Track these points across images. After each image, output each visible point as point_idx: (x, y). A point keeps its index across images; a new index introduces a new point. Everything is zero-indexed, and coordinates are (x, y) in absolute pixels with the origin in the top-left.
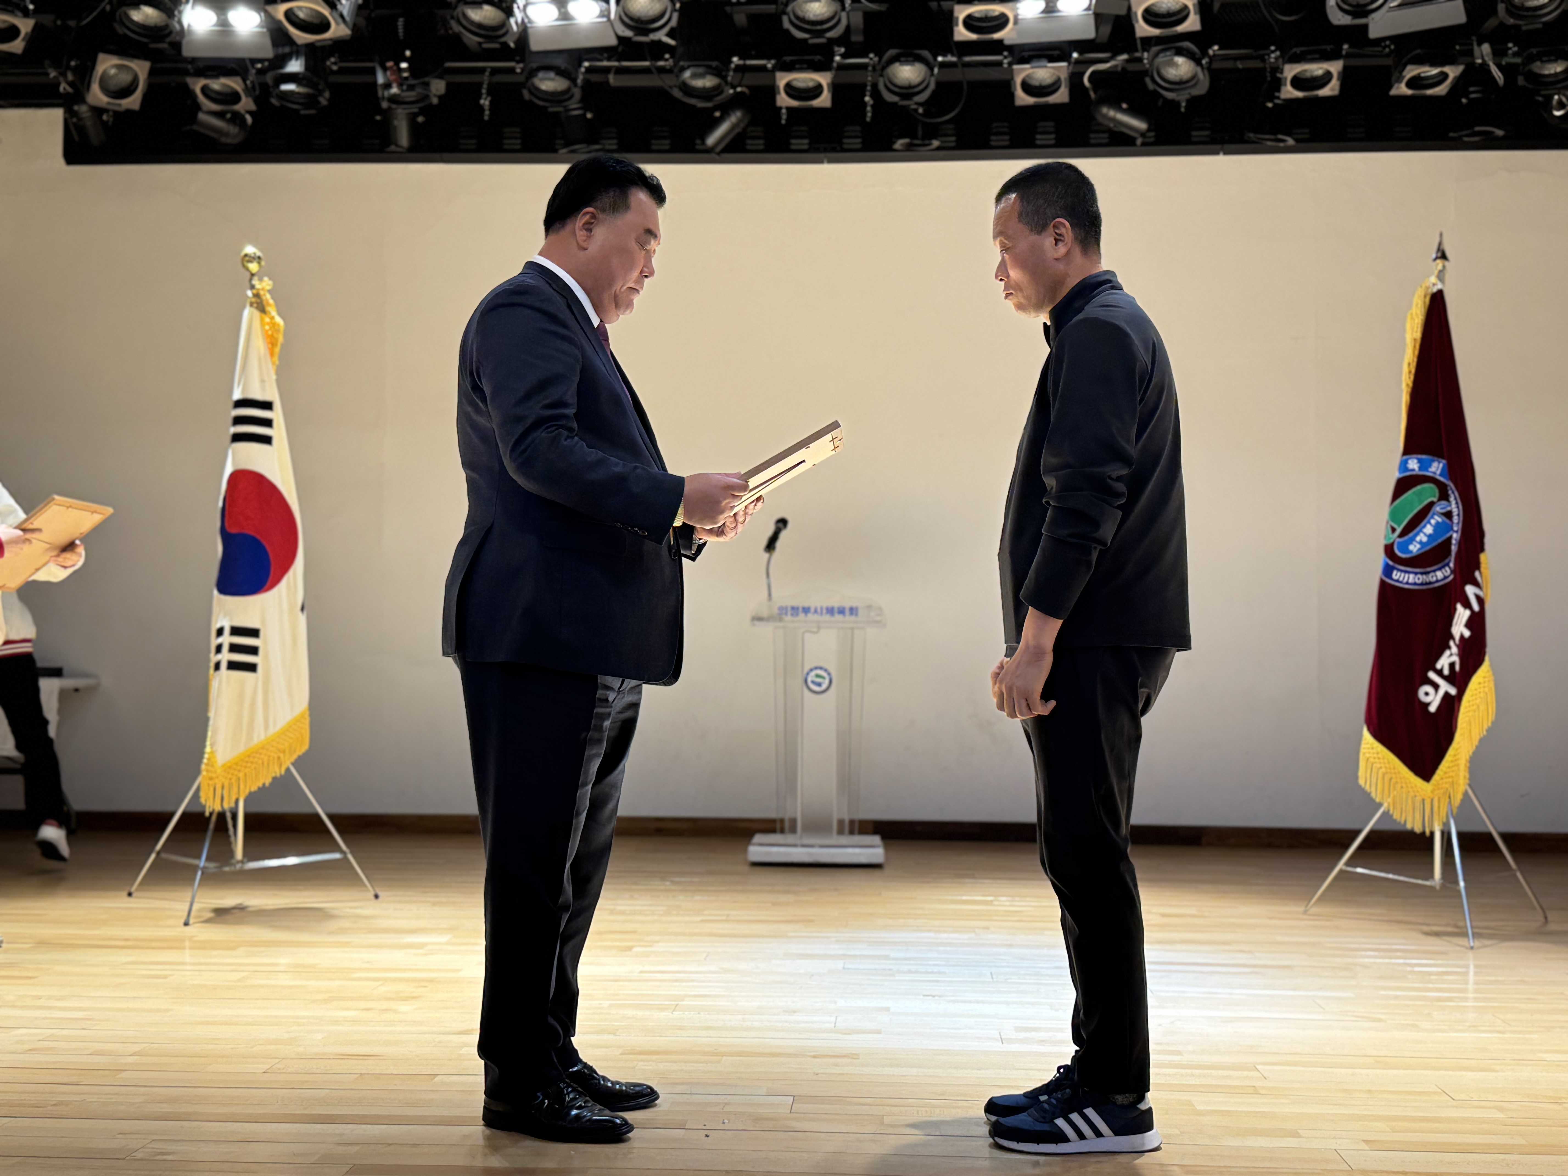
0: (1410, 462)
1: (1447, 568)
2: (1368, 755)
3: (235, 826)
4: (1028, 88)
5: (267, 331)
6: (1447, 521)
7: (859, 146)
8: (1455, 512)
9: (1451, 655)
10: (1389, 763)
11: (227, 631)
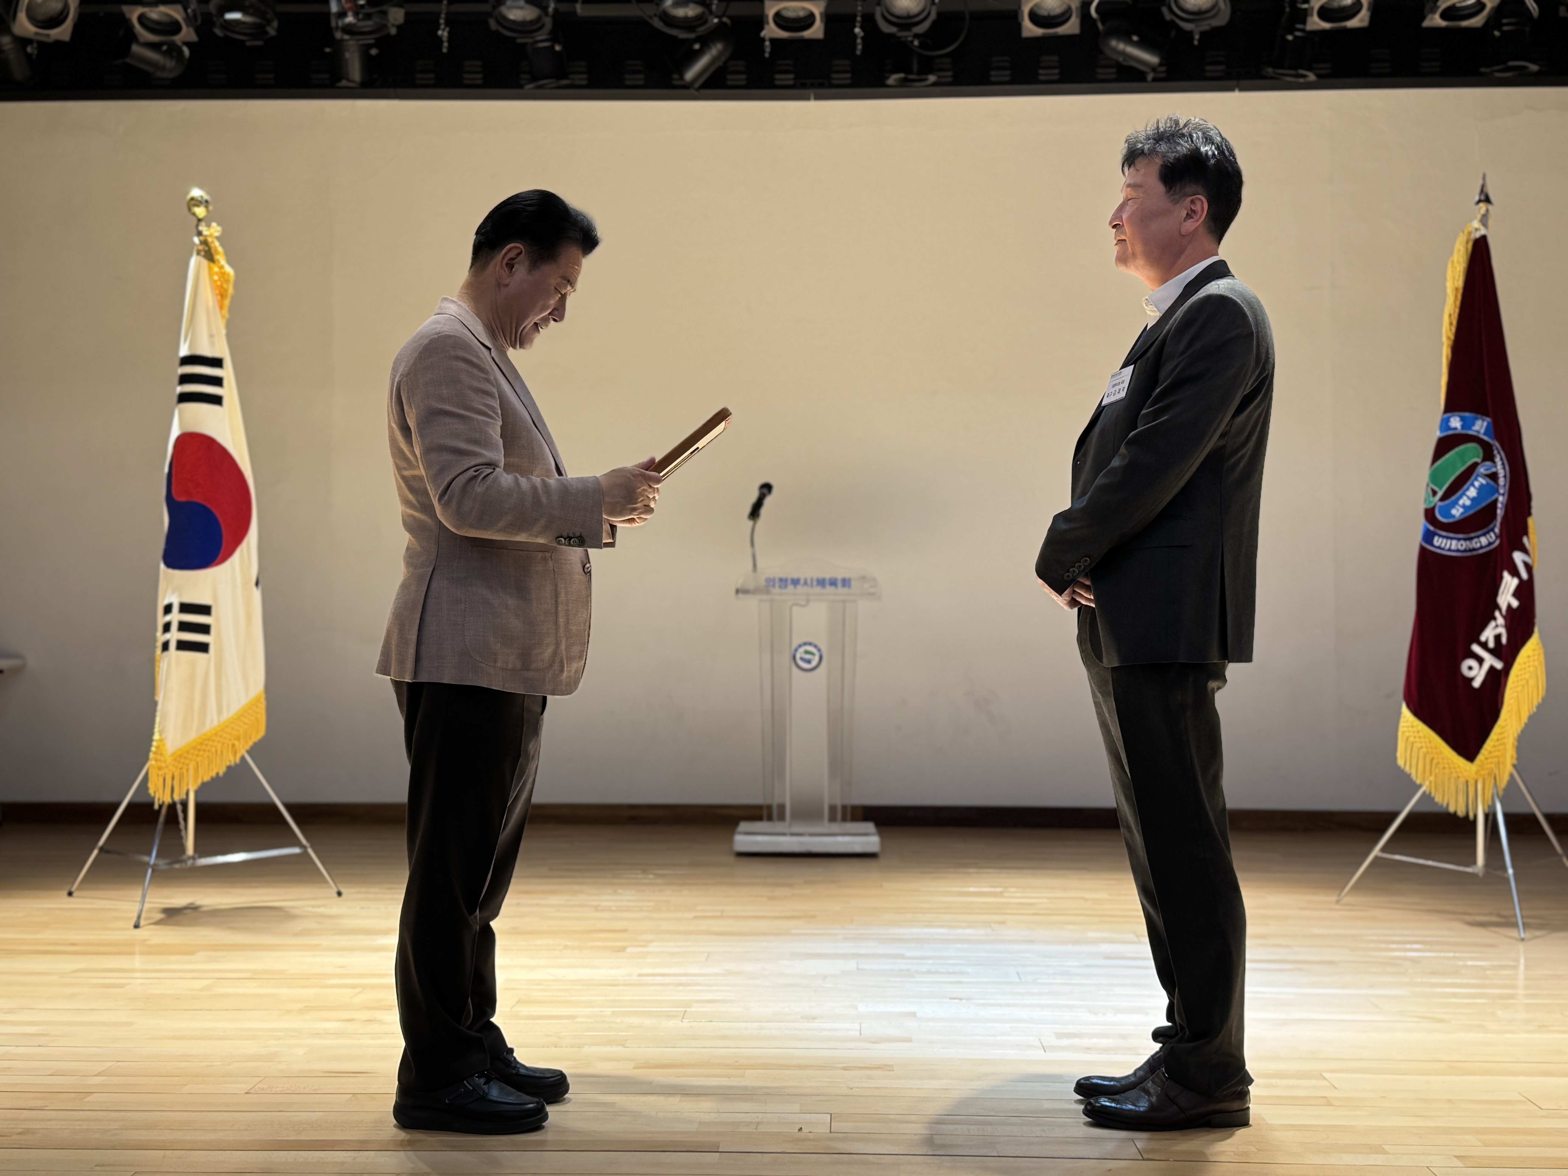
0: (1452, 420)
1: (1492, 534)
2: (1407, 734)
3: (186, 819)
4: (1036, 18)
5: (216, 281)
6: (1492, 483)
7: (848, 82)
8: (1501, 473)
9: (1497, 626)
10: (1430, 742)
11: (176, 608)
